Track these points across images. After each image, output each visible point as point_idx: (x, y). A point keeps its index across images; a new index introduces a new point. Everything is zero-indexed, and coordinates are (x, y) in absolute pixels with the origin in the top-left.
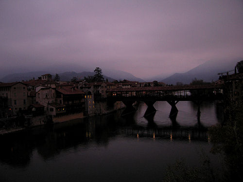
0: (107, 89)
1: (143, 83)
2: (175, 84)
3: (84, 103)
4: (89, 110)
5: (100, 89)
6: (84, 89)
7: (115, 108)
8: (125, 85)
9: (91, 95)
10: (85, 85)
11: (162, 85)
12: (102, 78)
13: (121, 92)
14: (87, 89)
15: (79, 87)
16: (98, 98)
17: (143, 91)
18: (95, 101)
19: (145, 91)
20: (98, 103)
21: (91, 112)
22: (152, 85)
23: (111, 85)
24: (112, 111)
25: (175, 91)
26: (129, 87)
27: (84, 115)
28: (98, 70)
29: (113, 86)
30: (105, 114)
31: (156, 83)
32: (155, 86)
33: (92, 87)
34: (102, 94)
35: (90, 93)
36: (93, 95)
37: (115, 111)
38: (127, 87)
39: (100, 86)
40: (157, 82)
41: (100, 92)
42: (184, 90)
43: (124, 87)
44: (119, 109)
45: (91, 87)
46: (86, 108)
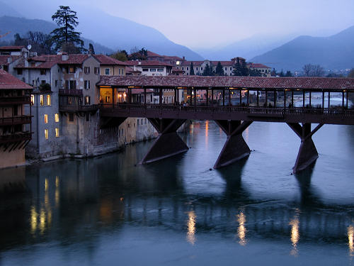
0: (101, 77)
1: (199, 63)
2: (297, 71)
3: (28, 119)
4: (41, 142)
5: (79, 78)
6: (26, 75)
7: (121, 141)
8: (153, 67)
9: (50, 93)
10: (29, 61)
11: (257, 73)
12: (78, 40)
13: (145, 88)
14: (36, 76)
15: (11, 67)
16: (70, 104)
17: (197, 88)
18: (62, 114)
19: (202, 88)
20: (72, 119)
21: (49, 149)
22: (228, 71)
23: (113, 65)
24: (111, 147)
25: (293, 91)
26: (164, 73)
27: (27, 158)
28: (65, 15)
29: (117, 70)
30: (90, 157)
31: (241, 67)
32: (237, 74)
33: (54, 69)
34: (85, 93)
35: (45, 89)
36: (56, 96)
37: (121, 150)
38: (157, 73)
39: (80, 66)
40: (243, 60)
41: (80, 86)
42: (323, 91)
43: (149, 73)
44: (133, 143)
45: (49, 69)
46: (34, 136)
